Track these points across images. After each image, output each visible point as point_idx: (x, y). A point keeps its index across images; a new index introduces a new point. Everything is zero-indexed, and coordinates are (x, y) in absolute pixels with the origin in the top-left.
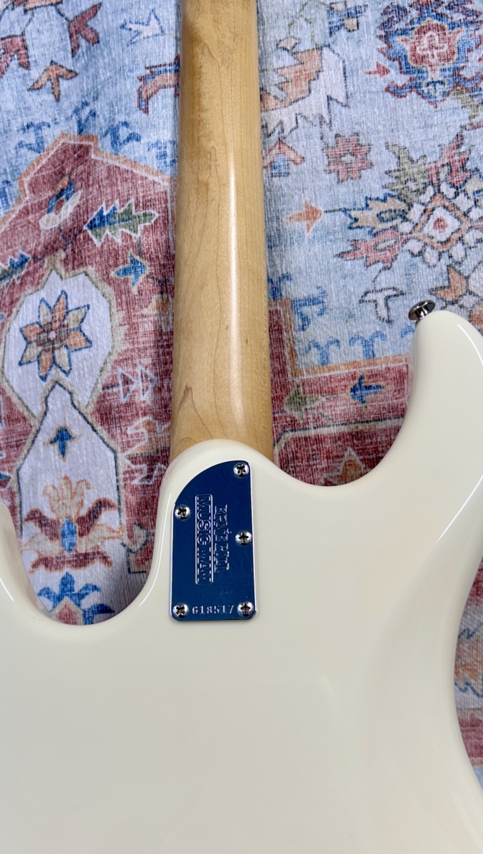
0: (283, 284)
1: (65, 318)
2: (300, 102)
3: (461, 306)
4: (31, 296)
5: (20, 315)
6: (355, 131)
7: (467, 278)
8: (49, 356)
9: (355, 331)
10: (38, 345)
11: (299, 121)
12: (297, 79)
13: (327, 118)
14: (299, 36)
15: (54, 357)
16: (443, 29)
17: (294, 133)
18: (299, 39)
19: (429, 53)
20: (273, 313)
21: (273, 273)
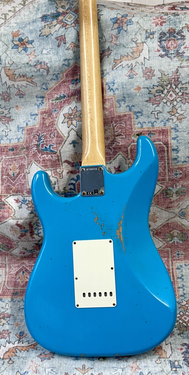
0: (132, 108)
1: (76, 113)
2: (137, 58)
3: (175, 116)
4: (67, 106)
5: (64, 111)
6: (151, 66)
7: (177, 110)
8: (71, 122)
9: (149, 120)
10: (68, 119)
11: (137, 64)
12: (137, 51)
13: (144, 63)
14: (138, 38)
15: (72, 122)
16: (175, 40)
17: (135, 67)
18: (138, 39)
19: (171, 46)
20: (130, 114)
21: (130, 105)
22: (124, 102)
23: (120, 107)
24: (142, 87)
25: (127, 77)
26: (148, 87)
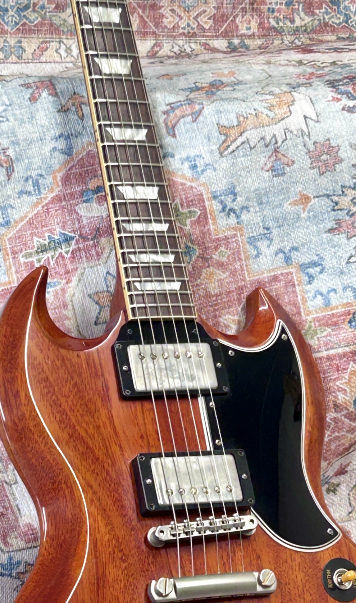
0: (292, 254)
2: (286, 120)
6: (326, 138)
9: (346, 282)
11: (287, 135)
12: (280, 105)
13: (306, 131)
17: (285, 143)
20: (287, 274)
21: (285, 247)
22: (269, 242)
23: (257, 256)
24: (310, 195)
25: (267, 173)
26: (328, 192)
